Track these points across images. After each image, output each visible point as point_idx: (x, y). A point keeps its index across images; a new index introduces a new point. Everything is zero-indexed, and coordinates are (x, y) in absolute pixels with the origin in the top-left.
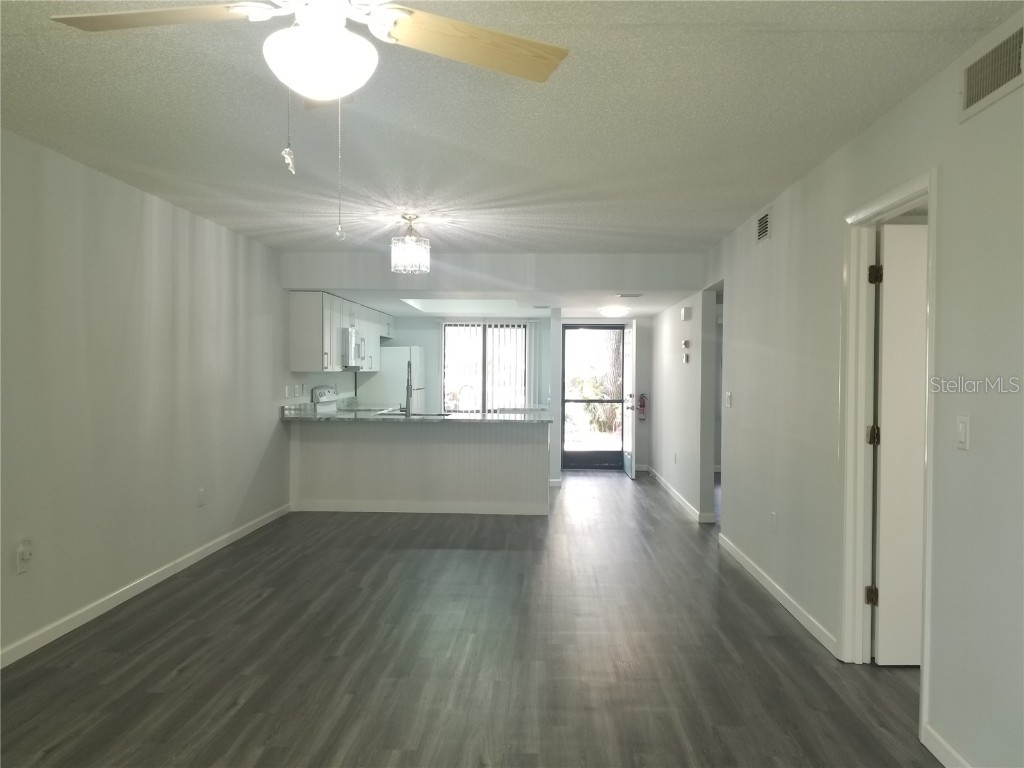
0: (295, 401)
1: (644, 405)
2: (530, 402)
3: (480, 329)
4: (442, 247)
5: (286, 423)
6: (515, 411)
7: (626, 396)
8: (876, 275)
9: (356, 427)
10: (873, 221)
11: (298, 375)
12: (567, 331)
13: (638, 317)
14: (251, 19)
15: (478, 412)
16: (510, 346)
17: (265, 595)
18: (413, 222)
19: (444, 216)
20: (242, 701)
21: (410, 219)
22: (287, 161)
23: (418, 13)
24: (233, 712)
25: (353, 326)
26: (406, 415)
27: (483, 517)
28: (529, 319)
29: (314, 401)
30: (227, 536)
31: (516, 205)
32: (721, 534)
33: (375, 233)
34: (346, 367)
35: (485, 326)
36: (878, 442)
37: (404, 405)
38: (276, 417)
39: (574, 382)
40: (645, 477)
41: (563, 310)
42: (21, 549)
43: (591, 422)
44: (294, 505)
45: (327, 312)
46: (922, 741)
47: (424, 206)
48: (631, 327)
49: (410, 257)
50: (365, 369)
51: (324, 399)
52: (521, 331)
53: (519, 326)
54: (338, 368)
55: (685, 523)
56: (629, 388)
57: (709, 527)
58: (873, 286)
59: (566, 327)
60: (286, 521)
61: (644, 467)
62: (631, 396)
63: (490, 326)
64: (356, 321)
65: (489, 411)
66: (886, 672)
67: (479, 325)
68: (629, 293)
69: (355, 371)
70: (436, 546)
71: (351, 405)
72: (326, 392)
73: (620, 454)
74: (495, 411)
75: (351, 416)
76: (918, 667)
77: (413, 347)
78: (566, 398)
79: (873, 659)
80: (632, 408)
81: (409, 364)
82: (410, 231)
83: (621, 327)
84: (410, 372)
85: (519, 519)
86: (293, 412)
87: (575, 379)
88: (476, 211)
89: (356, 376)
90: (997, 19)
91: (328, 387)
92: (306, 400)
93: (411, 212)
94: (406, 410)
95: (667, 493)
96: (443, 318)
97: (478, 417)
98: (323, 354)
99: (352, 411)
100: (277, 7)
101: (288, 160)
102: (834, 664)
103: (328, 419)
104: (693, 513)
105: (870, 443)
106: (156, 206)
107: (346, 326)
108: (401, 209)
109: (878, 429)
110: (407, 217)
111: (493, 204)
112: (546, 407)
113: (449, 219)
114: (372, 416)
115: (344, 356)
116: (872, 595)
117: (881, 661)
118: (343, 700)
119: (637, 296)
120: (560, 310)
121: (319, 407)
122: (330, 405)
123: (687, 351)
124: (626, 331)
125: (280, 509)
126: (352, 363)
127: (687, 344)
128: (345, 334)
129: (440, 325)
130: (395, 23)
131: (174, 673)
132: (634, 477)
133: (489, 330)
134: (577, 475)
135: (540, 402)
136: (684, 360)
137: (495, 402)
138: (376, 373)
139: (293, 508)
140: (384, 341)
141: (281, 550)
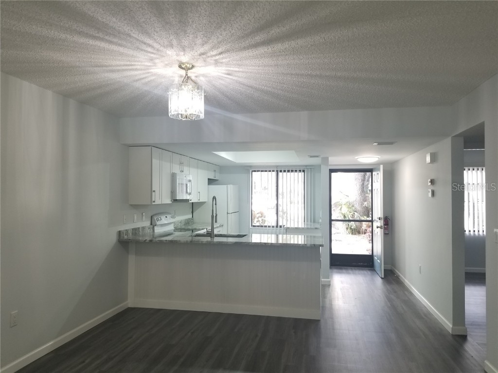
0: (134, 226)
2: (308, 221)
3: (274, 174)
5: (124, 243)
7: (375, 218)
11: (135, 207)
12: (333, 174)
13: (385, 163)
16: (294, 183)
25: (181, 171)
26: (211, 237)
28: (306, 166)
29: (153, 225)
34: (176, 200)
35: (277, 171)
38: (114, 238)
41: (330, 159)
45: (155, 161)
48: (379, 170)
50: (194, 200)
51: (158, 223)
52: (301, 174)
53: (300, 171)
54: (168, 201)
57: (459, 337)
59: (332, 171)
60: (125, 315)
61: (389, 267)
62: (380, 219)
63: (281, 171)
64: (185, 168)
67: (273, 171)
72: (163, 217)
73: (371, 257)
77: (229, 186)
78: (333, 218)
80: (381, 227)
83: (371, 171)
89: (193, 205)
91: (165, 214)
92: (147, 224)
96: (251, 167)
98: (152, 191)
99: (189, 230)
107: (176, 171)
110: (184, 66)
112: (318, 226)
115: (173, 192)
119: (391, 143)
120: (328, 158)
123: (433, 188)
124: (374, 173)
125: (119, 306)
126: (181, 197)
127: (432, 182)
128: (173, 177)
129: (248, 171)
132: (383, 277)
133: (280, 174)
134: (340, 273)
135: (314, 222)
136: (430, 195)
137: (289, 223)
138: (205, 202)
139: (131, 305)
140: (211, 181)
141: (87, 361)
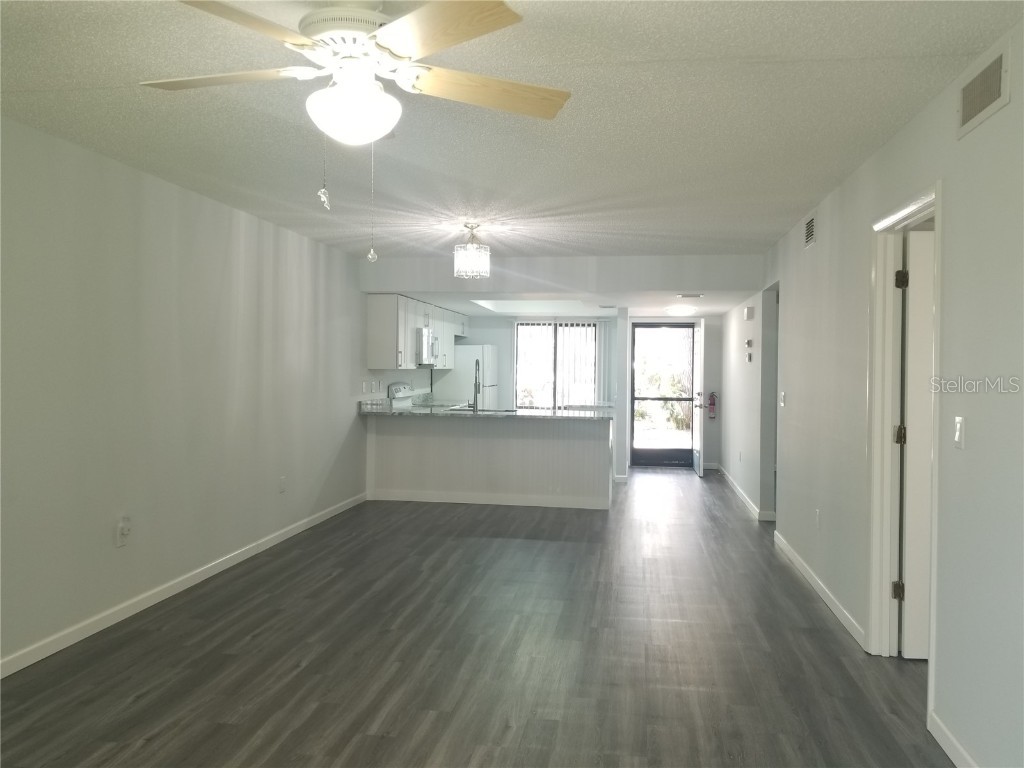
0: (373, 397)
1: (713, 403)
2: (599, 399)
3: (552, 328)
4: (501, 253)
5: (363, 417)
6: (583, 408)
7: (695, 396)
8: (902, 279)
9: (428, 422)
10: (899, 227)
11: (375, 372)
12: (637, 330)
13: (708, 317)
14: (299, 79)
15: (548, 409)
16: (580, 344)
17: (335, 574)
18: (475, 231)
19: (503, 224)
20: (304, 664)
21: (472, 228)
22: (322, 200)
23: (436, 69)
24: (295, 673)
25: (427, 326)
26: (473, 411)
27: (546, 510)
28: (598, 318)
29: (391, 397)
30: (305, 520)
31: (568, 214)
32: (776, 532)
33: (443, 240)
34: (420, 365)
35: (556, 325)
36: (905, 442)
37: (471, 402)
38: (353, 411)
39: (651, 380)
40: (714, 475)
41: (630, 310)
42: (121, 525)
43: (668, 420)
44: (370, 494)
45: (401, 314)
46: (928, 728)
47: (484, 216)
48: (701, 325)
49: (472, 263)
50: (439, 366)
51: (400, 395)
52: (591, 330)
53: (589, 325)
54: (412, 366)
55: (748, 520)
56: (698, 387)
57: (768, 525)
58: (900, 290)
59: (635, 325)
60: (362, 509)
61: (714, 465)
62: (699, 394)
63: (561, 325)
64: (430, 321)
65: (560, 408)
66: (911, 664)
67: (550, 325)
68: (690, 293)
69: (430, 367)
70: (496, 535)
71: (427, 401)
72: (402, 388)
73: (690, 452)
74: (565, 408)
75: (427, 411)
76: (926, 661)
77: (486, 346)
78: (637, 395)
79: (900, 652)
80: (700, 407)
81: (477, 362)
82: (473, 239)
83: (691, 326)
84: (477, 370)
85: (580, 512)
86: (369, 407)
87: (653, 377)
88: (531, 220)
89: (432, 374)
90: (982, 45)
91: (404, 384)
92: (384, 395)
93: (472, 221)
94: (474, 407)
95: (733, 492)
96: (515, 318)
97: (549, 413)
98: (398, 352)
99: (427, 406)
100: (320, 68)
101: (324, 198)
102: (863, 656)
103: (401, 414)
104: (754, 510)
105: (897, 442)
106: (243, 219)
107: (419, 326)
108: (463, 219)
109: (905, 429)
110: (469, 226)
111: (547, 213)
112: (612, 404)
113: (509, 227)
114: (441, 411)
115: (418, 354)
116: (898, 590)
117: (907, 655)
118: (391, 668)
119: (698, 296)
120: (627, 308)
121: (394, 401)
122: (405, 400)
123: (750, 350)
124: (696, 329)
125: (357, 497)
126: (425, 361)
127: (749, 343)
128: (419, 334)
129: (511, 325)
130: (418, 77)
131: (248, 638)
132: (702, 475)
133: (560, 329)
134: (645, 472)
135: (609, 400)
136: (747, 359)
137: (566, 399)
138: (450, 370)
139: (369, 497)
140: (458, 339)
141: (354, 534)
